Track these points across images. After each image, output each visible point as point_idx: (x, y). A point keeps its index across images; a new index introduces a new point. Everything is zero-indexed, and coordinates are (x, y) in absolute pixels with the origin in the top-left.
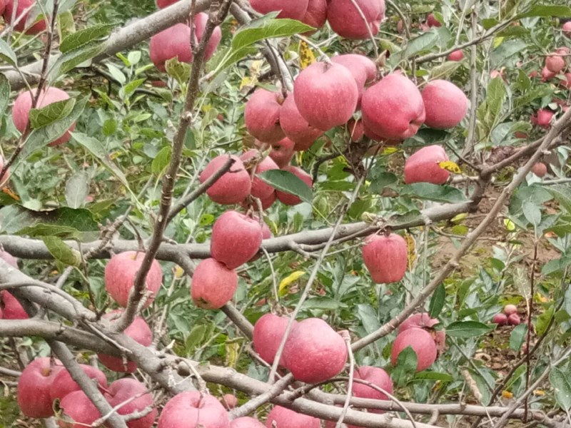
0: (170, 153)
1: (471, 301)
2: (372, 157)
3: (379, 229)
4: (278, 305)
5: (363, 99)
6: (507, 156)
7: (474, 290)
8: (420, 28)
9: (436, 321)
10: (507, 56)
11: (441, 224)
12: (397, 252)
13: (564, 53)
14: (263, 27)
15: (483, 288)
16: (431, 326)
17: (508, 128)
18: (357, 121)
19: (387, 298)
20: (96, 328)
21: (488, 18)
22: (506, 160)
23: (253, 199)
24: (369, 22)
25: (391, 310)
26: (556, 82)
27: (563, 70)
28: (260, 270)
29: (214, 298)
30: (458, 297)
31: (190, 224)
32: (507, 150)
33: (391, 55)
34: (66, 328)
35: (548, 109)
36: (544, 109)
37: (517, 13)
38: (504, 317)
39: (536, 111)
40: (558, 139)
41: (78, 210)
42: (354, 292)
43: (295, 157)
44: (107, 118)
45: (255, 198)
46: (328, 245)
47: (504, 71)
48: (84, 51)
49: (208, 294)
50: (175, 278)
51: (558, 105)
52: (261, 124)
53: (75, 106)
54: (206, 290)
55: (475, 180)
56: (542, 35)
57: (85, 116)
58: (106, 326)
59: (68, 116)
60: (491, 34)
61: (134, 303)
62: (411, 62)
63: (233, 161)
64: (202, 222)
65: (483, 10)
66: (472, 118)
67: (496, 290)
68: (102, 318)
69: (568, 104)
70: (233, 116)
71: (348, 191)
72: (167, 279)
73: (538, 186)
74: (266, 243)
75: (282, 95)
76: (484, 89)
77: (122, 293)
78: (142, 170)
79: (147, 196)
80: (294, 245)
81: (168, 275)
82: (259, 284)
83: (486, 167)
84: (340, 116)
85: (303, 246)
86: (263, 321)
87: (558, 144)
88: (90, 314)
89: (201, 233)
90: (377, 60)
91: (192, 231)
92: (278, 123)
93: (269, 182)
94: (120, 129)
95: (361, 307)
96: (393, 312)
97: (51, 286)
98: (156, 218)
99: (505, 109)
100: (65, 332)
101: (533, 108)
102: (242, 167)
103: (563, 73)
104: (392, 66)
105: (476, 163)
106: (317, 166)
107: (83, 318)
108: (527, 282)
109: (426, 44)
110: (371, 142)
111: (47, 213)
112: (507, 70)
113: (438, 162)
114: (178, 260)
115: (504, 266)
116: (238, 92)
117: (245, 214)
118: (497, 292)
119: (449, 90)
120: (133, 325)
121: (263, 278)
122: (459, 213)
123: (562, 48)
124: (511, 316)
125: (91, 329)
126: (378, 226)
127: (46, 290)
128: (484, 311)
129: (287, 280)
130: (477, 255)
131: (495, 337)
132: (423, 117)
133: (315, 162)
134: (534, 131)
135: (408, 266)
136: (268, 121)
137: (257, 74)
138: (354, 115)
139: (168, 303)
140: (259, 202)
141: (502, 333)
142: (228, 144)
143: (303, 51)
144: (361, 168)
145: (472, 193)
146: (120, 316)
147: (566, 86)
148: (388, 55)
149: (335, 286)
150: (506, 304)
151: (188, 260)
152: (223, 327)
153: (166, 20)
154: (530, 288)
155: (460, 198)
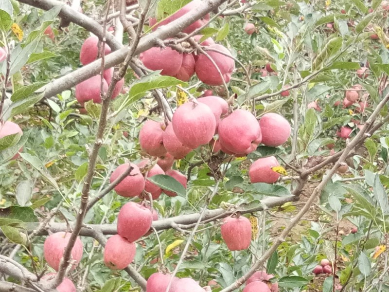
0: (87, 166)
1: (297, 260)
2: (227, 163)
3: (232, 213)
4: (163, 267)
5: (220, 126)
6: (318, 163)
7: (299, 253)
8: (261, 72)
9: (271, 276)
10: (318, 95)
11: (275, 209)
12: (244, 230)
13: (358, 89)
14: (150, 81)
15: (305, 251)
16: (268, 280)
17: (319, 143)
18: (216, 141)
19: (239, 258)
20: (37, 286)
21: (304, 70)
22: (317, 166)
23: (146, 193)
24: (223, 74)
25: (242, 267)
26: (353, 108)
27: (358, 100)
28: (152, 240)
29: (120, 262)
30: (287, 258)
31: (105, 208)
32: (318, 159)
33: (238, 97)
34: (17, 286)
35: (348, 126)
36: (345, 127)
37: (323, 66)
38: (321, 267)
39: (339, 128)
40: (353, 151)
41: (23, 207)
42: (217, 254)
43: (175, 163)
44: (48, 136)
45: (147, 192)
46: (197, 224)
47: (318, 101)
48: (28, 100)
49: (115, 259)
50: (94, 246)
51: (355, 123)
52: (150, 144)
53: (22, 137)
54: (114, 257)
55: (297, 179)
56: (342, 77)
57: (33, 133)
58: (43, 285)
59: (17, 144)
60: (306, 81)
61: (64, 268)
62: (252, 100)
63: (132, 168)
64: (113, 207)
65: (301, 65)
66: (295, 137)
67: (313, 252)
68: (41, 279)
69: (361, 123)
70: (134, 133)
71: (212, 186)
72: (89, 246)
73: (340, 183)
74: (155, 223)
75: (165, 124)
76: (303, 117)
77: (55, 261)
78: (70, 174)
79: (75, 189)
80: (174, 225)
81: (89, 243)
82: (152, 250)
83: (304, 170)
84: (204, 139)
85: (180, 225)
86: (153, 278)
87: (353, 155)
88: (33, 277)
89: (112, 214)
90: (229, 100)
91: (106, 214)
92: (162, 143)
93: (156, 183)
94: (58, 142)
95: (221, 264)
96: (243, 268)
97: (7, 258)
98: (78, 212)
99: (317, 130)
100: (16, 289)
101: (338, 127)
102: (139, 172)
103: (358, 102)
104: (239, 104)
105: (297, 168)
106: (190, 170)
107: (28, 279)
108: (332, 250)
109: (262, 89)
110: (226, 155)
111: (2, 210)
112: (320, 100)
113: (272, 167)
114: (95, 235)
115: (319, 235)
116: (136, 120)
117: (140, 204)
118: (314, 253)
119: (278, 120)
120: (62, 284)
121: (155, 246)
122: (287, 202)
123: (356, 85)
124: (326, 267)
125: (34, 286)
126: (231, 212)
127: (3, 260)
128: (305, 267)
129: (171, 246)
130: (302, 225)
131: (314, 282)
132: (260, 139)
133: (188, 167)
134: (338, 142)
135: (252, 237)
136: (155, 142)
137: (148, 108)
138: (214, 137)
139: (90, 264)
140: (150, 195)
141: (319, 278)
142: (130, 155)
143: (179, 93)
144: (219, 173)
145: (295, 188)
146: (54, 277)
147: (360, 111)
148: (236, 97)
149: (203, 251)
150: (322, 259)
151: (102, 236)
152: (128, 279)
153: (85, 74)
154: (334, 254)
155: (286, 193)
